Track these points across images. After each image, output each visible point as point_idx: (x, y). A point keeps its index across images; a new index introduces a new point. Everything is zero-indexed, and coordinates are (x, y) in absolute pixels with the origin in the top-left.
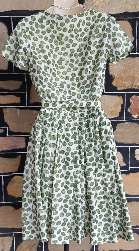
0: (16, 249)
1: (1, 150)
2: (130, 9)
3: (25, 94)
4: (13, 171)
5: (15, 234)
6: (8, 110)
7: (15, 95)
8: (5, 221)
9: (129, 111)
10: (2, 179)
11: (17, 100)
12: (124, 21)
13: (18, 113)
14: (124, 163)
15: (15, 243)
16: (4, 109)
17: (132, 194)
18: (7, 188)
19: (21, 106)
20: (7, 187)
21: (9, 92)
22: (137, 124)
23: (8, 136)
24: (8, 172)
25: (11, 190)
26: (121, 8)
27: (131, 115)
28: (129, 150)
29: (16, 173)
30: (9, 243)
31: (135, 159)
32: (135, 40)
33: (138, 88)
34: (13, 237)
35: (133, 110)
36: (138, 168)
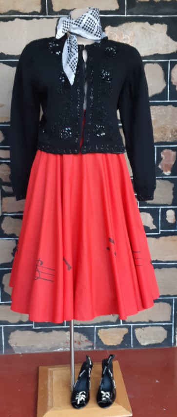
2: (161, 50)
9: (160, 167)
12: (155, 64)
14: (154, 226)
17: (163, 260)
22: (168, 182)
26: (151, 50)
27: (162, 171)
28: (160, 211)
31: (167, 221)
32: (167, 87)
33: (170, 141)
35: (164, 166)
36: (169, 231)
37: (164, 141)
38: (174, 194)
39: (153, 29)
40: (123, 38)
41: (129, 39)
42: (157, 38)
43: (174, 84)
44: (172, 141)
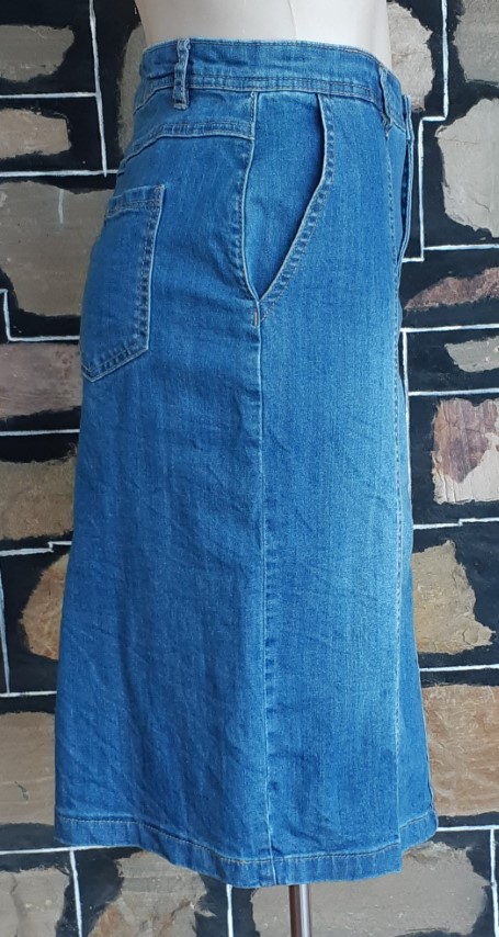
0: (87, 928)
3: (94, 98)
4: (48, 532)
5: (76, 853)
6: (4, 196)
7: (35, 111)
8: (24, 790)
11: (52, 136)
13: (61, 212)
15: (81, 901)
18: (21, 621)
19: (76, 173)
20: (21, 616)
23: (10, 338)
24: (26, 535)
25: (46, 628)
29: (65, 537)
30: (48, 902)
34: (70, 867)
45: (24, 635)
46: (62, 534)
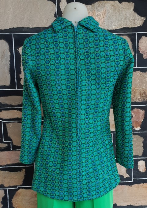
1: (6, 164)
2: (130, 24)
4: (17, 185)
6: (11, 125)
7: (18, 110)
10: (7, 192)
11: (20, 115)
12: (124, 36)
14: (128, 174)
16: (7, 124)
17: (136, 205)
18: (12, 201)
20: (12, 200)
21: (12, 107)
22: (139, 136)
23: (12, 150)
24: (13, 185)
25: (16, 202)
26: (120, 24)
27: (133, 127)
29: (21, 186)
31: (138, 170)
32: (135, 55)
33: (139, 101)
35: (134, 123)
36: (141, 179)
37: (134, 101)
38: (144, 147)
39: (122, 6)
40: (96, 14)
41: (101, 15)
42: (126, 14)
43: (141, 53)
44: (141, 101)
45: (12, 204)
46: (20, 185)
